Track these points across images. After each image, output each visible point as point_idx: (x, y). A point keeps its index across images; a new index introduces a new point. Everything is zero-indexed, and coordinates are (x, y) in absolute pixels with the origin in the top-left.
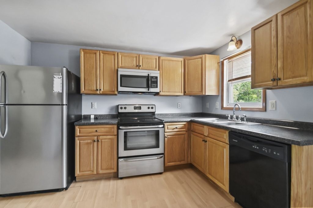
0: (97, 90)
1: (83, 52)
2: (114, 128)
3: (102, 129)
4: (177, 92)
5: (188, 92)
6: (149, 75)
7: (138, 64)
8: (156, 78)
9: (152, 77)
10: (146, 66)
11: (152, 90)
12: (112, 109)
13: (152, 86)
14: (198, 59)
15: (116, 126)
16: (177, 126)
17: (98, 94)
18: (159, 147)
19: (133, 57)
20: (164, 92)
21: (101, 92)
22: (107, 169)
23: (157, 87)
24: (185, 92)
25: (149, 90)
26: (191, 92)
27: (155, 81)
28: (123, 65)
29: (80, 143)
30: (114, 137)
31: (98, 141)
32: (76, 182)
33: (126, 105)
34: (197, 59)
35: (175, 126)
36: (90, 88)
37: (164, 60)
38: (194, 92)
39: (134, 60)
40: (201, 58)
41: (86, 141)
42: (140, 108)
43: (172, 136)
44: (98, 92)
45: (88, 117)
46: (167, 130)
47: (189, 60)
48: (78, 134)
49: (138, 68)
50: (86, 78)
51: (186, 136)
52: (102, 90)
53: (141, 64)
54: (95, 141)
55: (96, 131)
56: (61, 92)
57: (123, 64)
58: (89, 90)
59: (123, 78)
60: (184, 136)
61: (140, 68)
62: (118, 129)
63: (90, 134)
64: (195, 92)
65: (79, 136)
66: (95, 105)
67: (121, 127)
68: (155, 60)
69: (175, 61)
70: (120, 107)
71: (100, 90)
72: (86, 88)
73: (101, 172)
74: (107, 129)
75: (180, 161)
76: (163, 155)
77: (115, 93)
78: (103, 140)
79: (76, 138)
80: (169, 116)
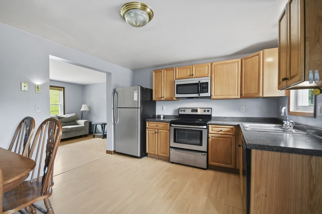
0: (162, 97)
1: (154, 73)
2: (167, 125)
3: (161, 125)
4: (232, 95)
5: (244, 94)
6: (199, 81)
7: (191, 74)
8: (206, 84)
9: (203, 83)
10: (198, 74)
11: (202, 95)
12: (175, 111)
13: (202, 91)
14: (256, 57)
15: (169, 124)
16: (222, 129)
17: (162, 100)
18: (202, 146)
19: (188, 68)
20: (217, 96)
21: (164, 99)
22: (163, 153)
23: (208, 92)
24: (241, 95)
25: (199, 95)
26: (248, 94)
27: (206, 87)
28: (180, 77)
29: (148, 132)
30: (167, 131)
31: (158, 133)
32: (148, 157)
33: (186, 108)
34: (254, 57)
35: (220, 129)
36: (158, 97)
37: (217, 65)
38: (250, 94)
39: (188, 71)
40: (258, 55)
41: (152, 132)
42: (197, 111)
43: (216, 138)
44: (163, 99)
45: (159, 117)
46: (210, 131)
47: (246, 59)
48: (148, 127)
49: (191, 77)
50: (156, 89)
51: (233, 140)
52: (165, 97)
53: (194, 74)
54: (156, 132)
55: (157, 126)
56: (137, 100)
57: (179, 75)
58: (157, 98)
59: (178, 87)
60: (231, 140)
61: (193, 77)
62: (170, 126)
63: (153, 128)
64: (252, 94)
65: (148, 128)
66: (165, 107)
67: (172, 125)
68: (207, 67)
69: (230, 63)
70: (180, 109)
71: (164, 97)
72: (156, 97)
73: (160, 154)
74: (164, 125)
75: (226, 164)
76: (206, 154)
77: (174, 99)
78: (161, 133)
79: (147, 129)
80: (228, 119)
